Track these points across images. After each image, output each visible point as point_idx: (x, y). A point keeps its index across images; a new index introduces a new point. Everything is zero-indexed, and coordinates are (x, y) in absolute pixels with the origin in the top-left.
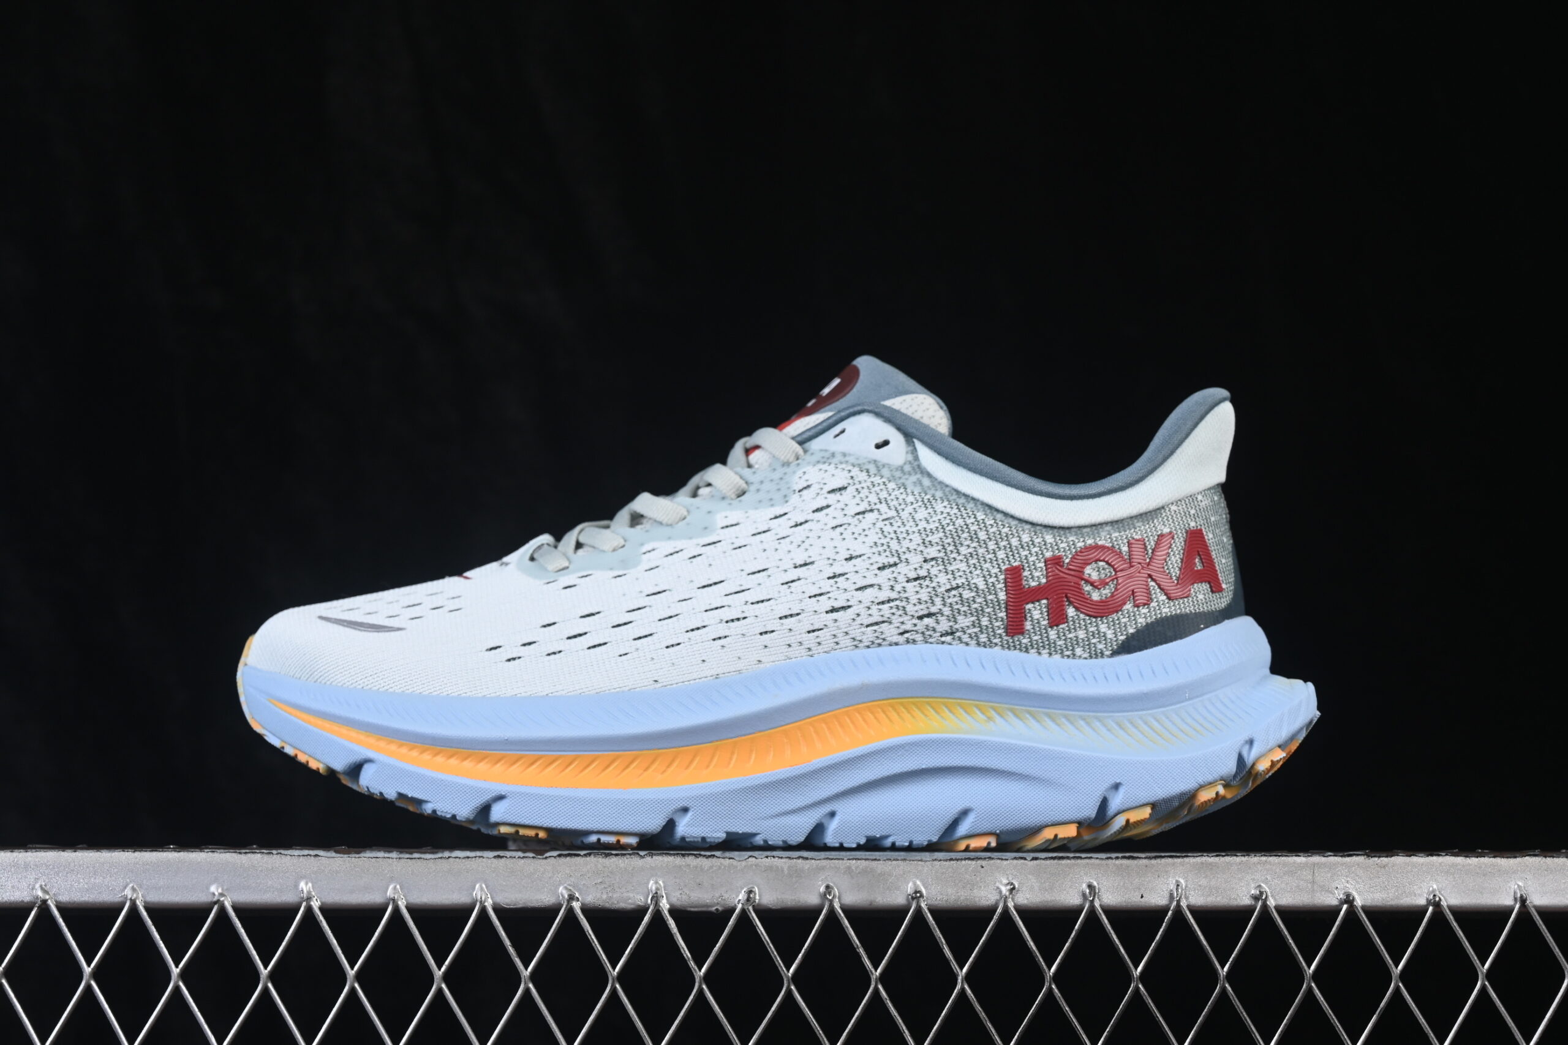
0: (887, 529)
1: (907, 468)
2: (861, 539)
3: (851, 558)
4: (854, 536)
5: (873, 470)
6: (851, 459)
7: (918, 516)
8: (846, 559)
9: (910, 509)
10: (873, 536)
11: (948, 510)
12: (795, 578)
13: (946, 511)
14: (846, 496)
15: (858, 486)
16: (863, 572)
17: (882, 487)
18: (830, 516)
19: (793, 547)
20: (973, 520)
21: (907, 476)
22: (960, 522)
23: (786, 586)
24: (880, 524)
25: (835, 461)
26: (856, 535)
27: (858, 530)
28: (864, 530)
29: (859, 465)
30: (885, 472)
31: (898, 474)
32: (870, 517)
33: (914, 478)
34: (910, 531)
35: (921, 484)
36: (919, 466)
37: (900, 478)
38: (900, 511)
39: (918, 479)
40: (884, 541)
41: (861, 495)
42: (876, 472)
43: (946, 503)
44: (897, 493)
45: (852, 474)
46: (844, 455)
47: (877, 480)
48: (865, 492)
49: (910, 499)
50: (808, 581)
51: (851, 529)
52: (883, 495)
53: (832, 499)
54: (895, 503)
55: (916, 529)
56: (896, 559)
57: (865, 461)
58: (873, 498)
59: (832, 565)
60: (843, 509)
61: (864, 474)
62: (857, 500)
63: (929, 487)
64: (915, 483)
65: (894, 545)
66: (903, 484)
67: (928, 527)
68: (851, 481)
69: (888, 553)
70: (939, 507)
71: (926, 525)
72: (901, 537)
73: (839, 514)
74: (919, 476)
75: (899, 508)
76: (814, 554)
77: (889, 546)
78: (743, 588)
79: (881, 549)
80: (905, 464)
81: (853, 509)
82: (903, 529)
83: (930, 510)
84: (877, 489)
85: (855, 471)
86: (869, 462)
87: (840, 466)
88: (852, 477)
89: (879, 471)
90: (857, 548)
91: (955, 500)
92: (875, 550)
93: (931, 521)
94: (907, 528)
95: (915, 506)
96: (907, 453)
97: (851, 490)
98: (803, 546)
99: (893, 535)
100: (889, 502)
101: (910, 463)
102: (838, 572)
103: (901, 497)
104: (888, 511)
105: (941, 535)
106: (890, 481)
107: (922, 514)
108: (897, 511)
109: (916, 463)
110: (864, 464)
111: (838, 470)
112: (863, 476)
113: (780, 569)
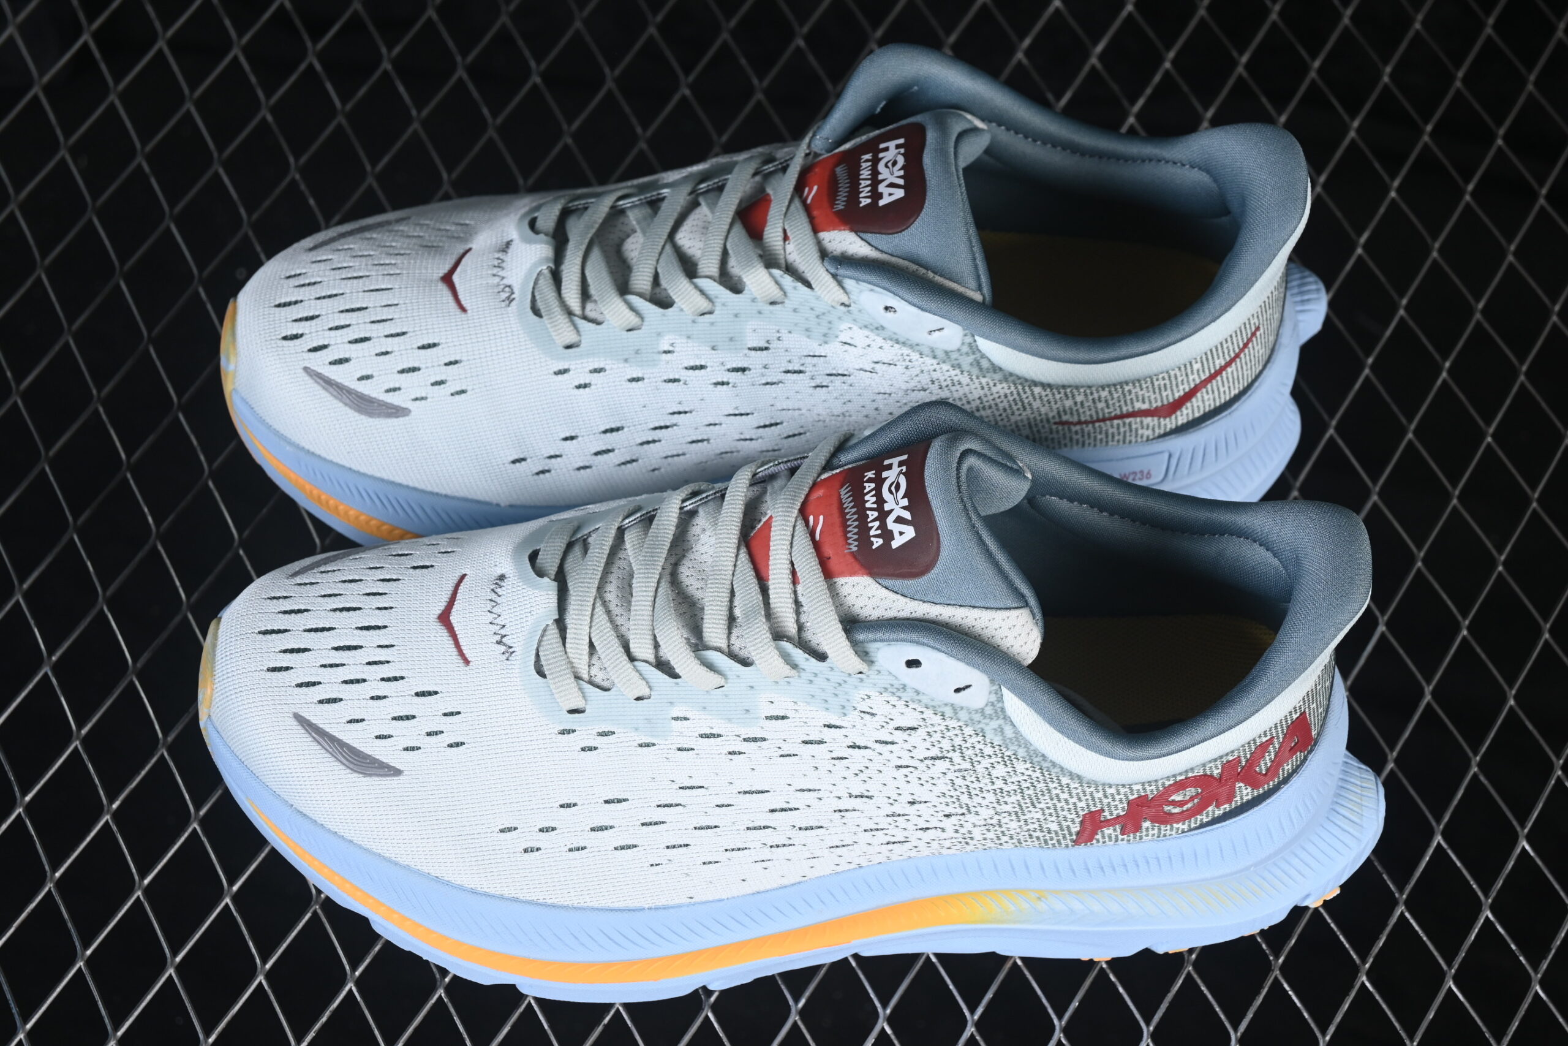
0: (959, 782)
1: (989, 711)
2: (928, 786)
3: (912, 803)
4: (920, 782)
5: (949, 712)
6: (925, 700)
7: (994, 773)
8: (909, 802)
9: (986, 762)
10: (942, 786)
11: (1030, 772)
12: (851, 808)
13: (1027, 773)
14: (916, 738)
15: (930, 729)
16: (925, 817)
17: (958, 732)
18: (895, 755)
19: (849, 774)
20: (1056, 785)
21: (987, 721)
22: (1041, 786)
23: (838, 814)
24: (951, 775)
25: (906, 696)
26: (922, 782)
27: (925, 777)
28: (933, 778)
29: (934, 707)
30: (963, 715)
31: (977, 717)
32: (941, 765)
33: (995, 724)
34: (985, 788)
35: (1002, 731)
36: (1003, 709)
37: (979, 722)
38: (976, 764)
39: (1000, 726)
40: (953, 793)
41: (932, 739)
42: (952, 715)
43: (1028, 765)
44: (974, 739)
45: (924, 716)
46: (918, 692)
47: (953, 723)
48: (936, 737)
49: (988, 750)
50: (864, 815)
51: (916, 773)
52: (958, 741)
53: (899, 736)
54: (970, 752)
55: (990, 787)
56: (964, 811)
57: (940, 703)
58: (946, 745)
59: (892, 804)
60: (910, 751)
61: (939, 717)
62: (928, 744)
63: (1011, 739)
64: (995, 730)
65: (964, 799)
66: (982, 730)
67: (1006, 788)
68: (922, 723)
69: (956, 805)
70: (1020, 767)
71: (1003, 786)
72: (973, 792)
73: (906, 755)
74: (1001, 722)
75: (975, 759)
76: (873, 788)
77: (958, 799)
78: (790, 806)
79: (949, 800)
80: (987, 705)
81: (921, 753)
82: (977, 785)
83: (1010, 769)
84: (951, 733)
85: (928, 713)
86: (946, 705)
87: (912, 705)
88: (924, 719)
89: (956, 713)
90: (921, 794)
91: (1038, 762)
92: (942, 800)
93: (1009, 780)
94: (982, 785)
95: (993, 760)
96: (990, 693)
97: (921, 732)
98: (862, 776)
99: (964, 790)
100: (964, 750)
101: (993, 704)
102: (898, 812)
103: (978, 746)
104: (961, 762)
105: (1019, 797)
106: (967, 725)
107: (1000, 771)
108: (972, 763)
109: (1000, 705)
110: (939, 706)
111: (909, 709)
112: (937, 719)
113: (834, 794)
